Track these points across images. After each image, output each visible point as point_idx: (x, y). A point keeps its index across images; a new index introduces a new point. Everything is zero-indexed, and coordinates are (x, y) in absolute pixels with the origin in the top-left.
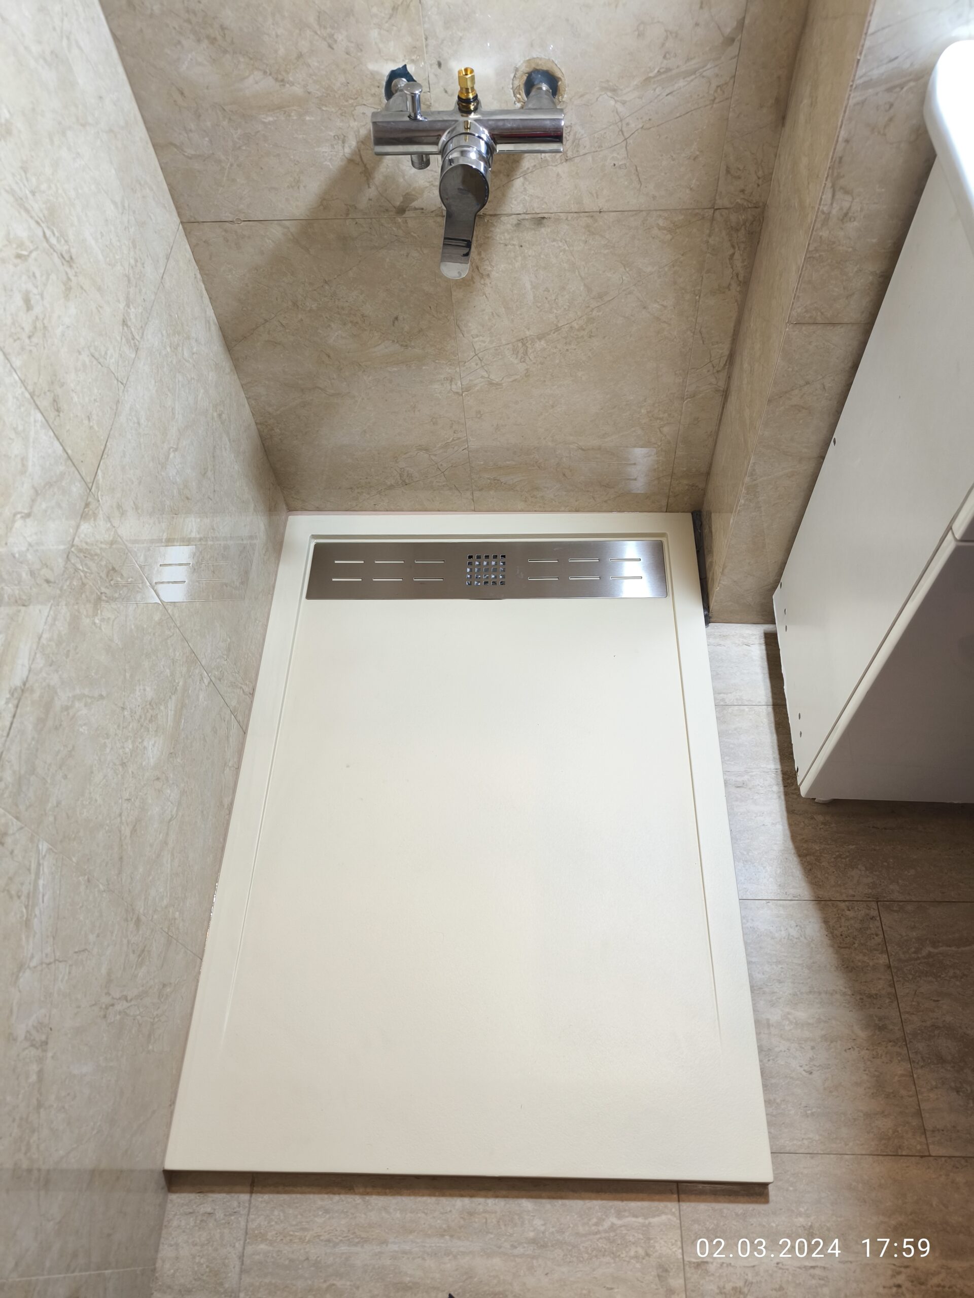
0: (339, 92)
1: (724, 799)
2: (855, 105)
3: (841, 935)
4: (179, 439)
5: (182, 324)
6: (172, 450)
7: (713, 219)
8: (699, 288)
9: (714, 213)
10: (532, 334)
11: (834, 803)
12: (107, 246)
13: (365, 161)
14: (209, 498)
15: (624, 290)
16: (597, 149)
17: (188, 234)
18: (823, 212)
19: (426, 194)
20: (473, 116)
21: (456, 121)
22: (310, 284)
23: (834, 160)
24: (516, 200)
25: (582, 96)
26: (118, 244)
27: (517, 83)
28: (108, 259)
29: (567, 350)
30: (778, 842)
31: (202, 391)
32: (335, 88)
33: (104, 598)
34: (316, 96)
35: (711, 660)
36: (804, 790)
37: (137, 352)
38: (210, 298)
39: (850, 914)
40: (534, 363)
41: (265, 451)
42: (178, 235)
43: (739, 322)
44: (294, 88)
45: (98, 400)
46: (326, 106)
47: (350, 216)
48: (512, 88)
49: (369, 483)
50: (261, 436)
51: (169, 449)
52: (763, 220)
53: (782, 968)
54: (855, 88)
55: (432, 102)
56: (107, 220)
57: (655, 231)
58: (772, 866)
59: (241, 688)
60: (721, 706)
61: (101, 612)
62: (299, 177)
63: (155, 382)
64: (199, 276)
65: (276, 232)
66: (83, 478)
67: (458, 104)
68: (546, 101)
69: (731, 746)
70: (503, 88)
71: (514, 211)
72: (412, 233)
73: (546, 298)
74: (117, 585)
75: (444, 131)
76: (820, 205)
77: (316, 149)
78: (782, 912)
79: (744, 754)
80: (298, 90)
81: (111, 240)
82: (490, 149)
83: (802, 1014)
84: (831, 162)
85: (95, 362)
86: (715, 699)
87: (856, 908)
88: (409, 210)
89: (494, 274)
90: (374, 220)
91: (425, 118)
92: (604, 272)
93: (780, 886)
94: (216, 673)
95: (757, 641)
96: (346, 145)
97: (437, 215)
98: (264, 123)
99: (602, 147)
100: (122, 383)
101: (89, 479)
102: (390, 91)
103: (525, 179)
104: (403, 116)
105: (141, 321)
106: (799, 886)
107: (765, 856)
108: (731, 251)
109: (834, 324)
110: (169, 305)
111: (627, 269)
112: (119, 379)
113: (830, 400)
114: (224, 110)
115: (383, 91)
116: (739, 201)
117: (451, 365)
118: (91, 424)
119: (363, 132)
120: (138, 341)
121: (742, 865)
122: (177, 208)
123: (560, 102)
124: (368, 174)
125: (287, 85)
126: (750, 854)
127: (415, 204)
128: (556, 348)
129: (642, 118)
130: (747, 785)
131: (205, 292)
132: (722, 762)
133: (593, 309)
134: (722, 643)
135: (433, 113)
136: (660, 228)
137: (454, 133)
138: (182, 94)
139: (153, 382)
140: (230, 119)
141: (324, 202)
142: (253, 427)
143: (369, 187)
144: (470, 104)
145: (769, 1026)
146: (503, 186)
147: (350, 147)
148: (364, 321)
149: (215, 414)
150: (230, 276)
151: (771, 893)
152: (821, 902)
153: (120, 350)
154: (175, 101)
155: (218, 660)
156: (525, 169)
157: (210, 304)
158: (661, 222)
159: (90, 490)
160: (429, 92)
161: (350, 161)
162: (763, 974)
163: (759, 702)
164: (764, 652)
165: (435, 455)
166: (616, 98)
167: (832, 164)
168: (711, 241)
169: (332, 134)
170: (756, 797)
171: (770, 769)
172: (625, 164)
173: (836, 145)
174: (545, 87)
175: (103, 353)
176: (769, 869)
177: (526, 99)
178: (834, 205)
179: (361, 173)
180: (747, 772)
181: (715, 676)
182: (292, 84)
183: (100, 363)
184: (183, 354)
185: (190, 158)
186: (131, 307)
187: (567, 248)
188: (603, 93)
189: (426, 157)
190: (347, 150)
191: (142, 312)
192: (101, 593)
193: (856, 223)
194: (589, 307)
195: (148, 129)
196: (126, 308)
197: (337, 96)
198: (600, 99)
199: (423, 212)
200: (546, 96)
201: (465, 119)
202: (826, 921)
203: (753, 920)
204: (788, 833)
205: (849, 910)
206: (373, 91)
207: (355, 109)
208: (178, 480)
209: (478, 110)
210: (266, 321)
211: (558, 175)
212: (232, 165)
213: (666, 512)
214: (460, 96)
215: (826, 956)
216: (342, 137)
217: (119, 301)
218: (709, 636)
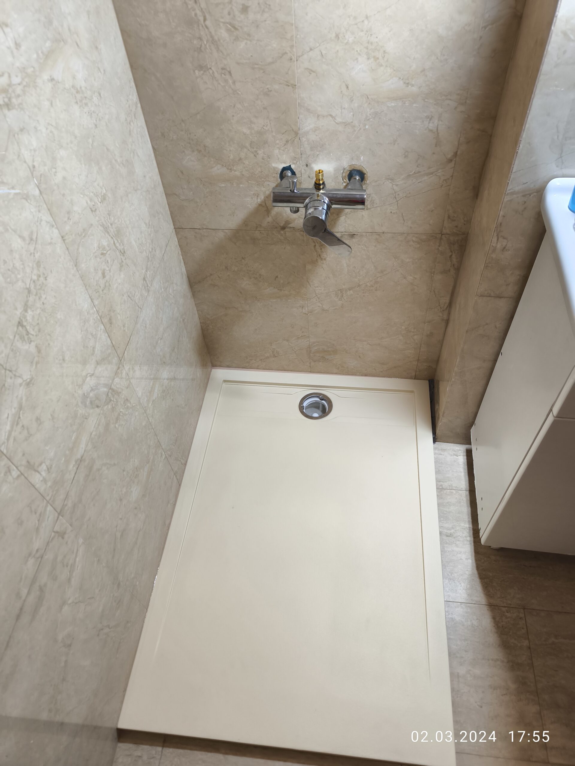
0: (257, 175)
1: (439, 542)
2: (507, 201)
3: (503, 627)
4: (163, 333)
5: (170, 277)
6: (159, 339)
7: (441, 239)
8: (433, 270)
9: (441, 236)
10: (346, 287)
11: (502, 550)
12: (140, 244)
13: (267, 205)
14: (174, 362)
15: (394, 269)
16: (383, 205)
17: (177, 233)
18: (493, 246)
19: (296, 221)
20: (321, 191)
21: (314, 193)
22: (235, 259)
23: (497, 224)
24: (341, 226)
25: (376, 181)
26: (145, 242)
27: (344, 175)
28: (140, 250)
29: (364, 296)
30: (469, 570)
31: (176, 309)
32: (256, 174)
33: (121, 414)
34: (246, 176)
35: (436, 462)
36: (483, 541)
37: (148, 292)
38: (184, 263)
39: (508, 615)
40: (347, 301)
41: (204, 336)
42: (172, 235)
43: (454, 288)
44: (236, 172)
45: (129, 317)
46: (250, 181)
47: (258, 229)
48: (342, 177)
49: (256, 355)
50: (203, 330)
51: (158, 338)
52: (467, 240)
53: (467, 643)
54: (507, 194)
55: (302, 181)
56: (141, 232)
57: (411, 243)
58: (464, 583)
59: (180, 461)
60: (440, 489)
61: (119, 421)
62: (234, 211)
63: (155, 306)
64: (180, 253)
65: (221, 235)
66: (118, 356)
67: (315, 185)
68: (358, 185)
69: (445, 512)
70: (337, 177)
71: (340, 231)
72: (288, 238)
73: (354, 271)
74: (128, 408)
75: (307, 197)
76: (491, 243)
77: (244, 199)
78: (469, 610)
79: (452, 517)
80: (238, 173)
81: (142, 241)
82: (329, 207)
83: (478, 671)
84: (496, 225)
85: (129, 299)
86: (437, 485)
87: (512, 612)
88: (287, 228)
89: (328, 259)
90: (269, 232)
91: (298, 191)
92: (384, 260)
93: (468, 595)
94: (169, 453)
95: (462, 454)
96: (259, 198)
97: (301, 231)
98: (220, 187)
99: (385, 204)
100: (140, 308)
101: (121, 356)
102: (282, 176)
103: (346, 217)
104: (288, 190)
105: (152, 277)
106: (479, 596)
107: (461, 577)
108: (450, 254)
109: (501, 297)
110: (165, 268)
111: (396, 260)
112: (139, 306)
113: (499, 333)
114: (201, 180)
115: (279, 175)
116: (454, 231)
117: (303, 300)
118: (125, 329)
119: (268, 193)
120: (150, 287)
121: (448, 581)
122: (173, 221)
123: (365, 184)
124: (268, 211)
125: (233, 171)
126: (453, 575)
127: (291, 225)
128: (358, 294)
129: (406, 192)
130: (452, 535)
131: (182, 260)
132: (439, 521)
133: (378, 277)
134: (442, 453)
135: (302, 189)
136: (413, 241)
137: (312, 200)
138: (182, 173)
139: (154, 306)
140: (204, 184)
141: (246, 223)
142: (199, 324)
143: (268, 217)
144: (321, 186)
145: (458, 676)
146: (335, 219)
147: (260, 199)
148: (260, 277)
149: (181, 320)
150: (196, 253)
151: (463, 599)
152: (492, 607)
153: (141, 292)
154: (178, 176)
155: (170, 446)
156: (346, 212)
157: (184, 265)
158: (414, 239)
159: (121, 361)
160: (301, 177)
161: (260, 205)
162: (457, 646)
163: (462, 488)
164: (466, 460)
165: (292, 343)
166: (393, 183)
167: (497, 225)
168: (440, 249)
169: (252, 193)
170: (458, 543)
171: (466, 527)
172: (396, 212)
173: (498, 217)
174: (358, 178)
175: (133, 294)
176: (463, 584)
177: (348, 182)
178: (498, 243)
179: (265, 211)
180: (453, 528)
181: (438, 472)
182: (235, 171)
183: (131, 299)
184: (169, 291)
185: (182, 200)
186: (148, 271)
187: (366, 249)
188: (387, 181)
189: (297, 208)
190: (259, 200)
191: (152, 273)
192: (120, 412)
193: (509, 252)
194: (376, 276)
195: (164, 187)
196: (146, 272)
197: (256, 177)
198: (385, 183)
199: (294, 229)
200: (358, 183)
201: (318, 193)
202: (494, 618)
203: (452, 614)
204: (475, 565)
205: (508, 612)
206: (274, 175)
207: (264, 183)
208: (161, 354)
209: (324, 189)
210: (211, 275)
211: (363, 215)
212: (202, 204)
213: (415, 379)
214: (316, 182)
215: (492, 638)
216: (257, 194)
217: (143, 269)
218: (435, 449)
